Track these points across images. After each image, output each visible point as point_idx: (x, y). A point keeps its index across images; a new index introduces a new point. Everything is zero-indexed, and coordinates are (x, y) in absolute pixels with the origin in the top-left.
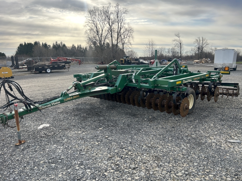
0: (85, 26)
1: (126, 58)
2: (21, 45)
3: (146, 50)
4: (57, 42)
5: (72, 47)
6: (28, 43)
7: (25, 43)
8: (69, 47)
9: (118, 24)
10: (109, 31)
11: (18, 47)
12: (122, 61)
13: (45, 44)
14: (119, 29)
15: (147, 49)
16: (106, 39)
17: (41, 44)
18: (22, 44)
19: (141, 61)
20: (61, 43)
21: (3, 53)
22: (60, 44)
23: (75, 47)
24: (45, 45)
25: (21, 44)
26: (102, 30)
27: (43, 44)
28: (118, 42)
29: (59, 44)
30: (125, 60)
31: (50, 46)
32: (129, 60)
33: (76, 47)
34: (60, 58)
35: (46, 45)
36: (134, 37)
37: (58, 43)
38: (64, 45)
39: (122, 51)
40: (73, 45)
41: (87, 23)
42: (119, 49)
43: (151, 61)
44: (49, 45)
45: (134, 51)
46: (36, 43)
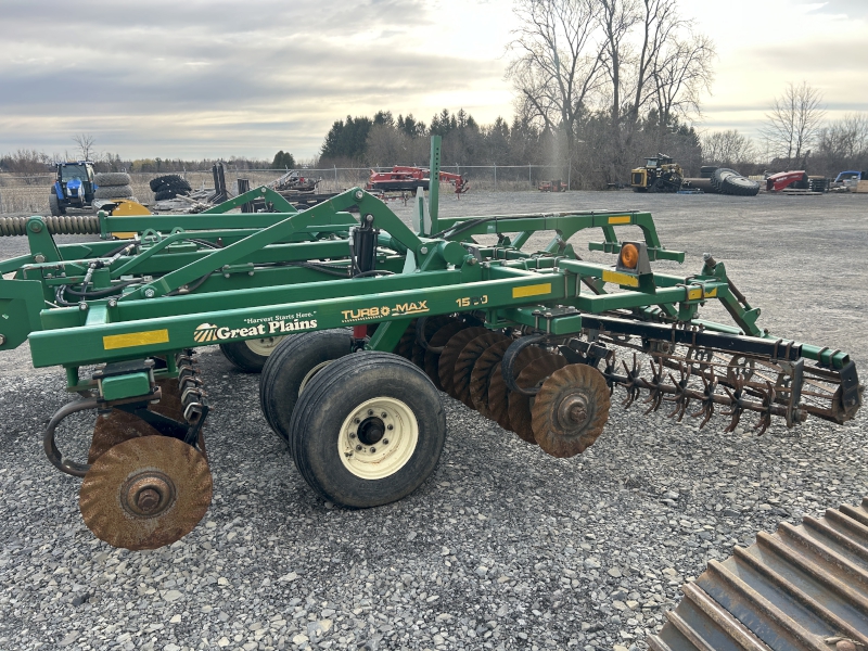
0: (509, 47)
1: (658, 166)
2: (338, 126)
3: (776, 131)
4: (446, 113)
5: (495, 128)
6: (356, 120)
7: (349, 119)
8: (483, 129)
9: (647, 25)
10: (606, 55)
11: (330, 134)
12: (639, 176)
13: (408, 119)
14: (650, 46)
15: (780, 124)
16: (587, 93)
17: (395, 119)
18: (342, 123)
19: (724, 175)
20: (461, 114)
21: (287, 154)
22: (457, 118)
23: (505, 126)
24: (408, 125)
25: (336, 124)
26: (575, 58)
27: (401, 119)
28: (641, 101)
29: (453, 119)
30: (651, 173)
31: (423, 126)
32: (670, 175)
33: (510, 125)
34: (402, 170)
35: (410, 121)
36: (713, 76)
37: (450, 116)
38: (471, 121)
39: (687, 135)
40: (499, 121)
41: (518, 35)
42: (676, 127)
43: (773, 176)
44: (420, 125)
45: (739, 133)
46: (380, 118)
